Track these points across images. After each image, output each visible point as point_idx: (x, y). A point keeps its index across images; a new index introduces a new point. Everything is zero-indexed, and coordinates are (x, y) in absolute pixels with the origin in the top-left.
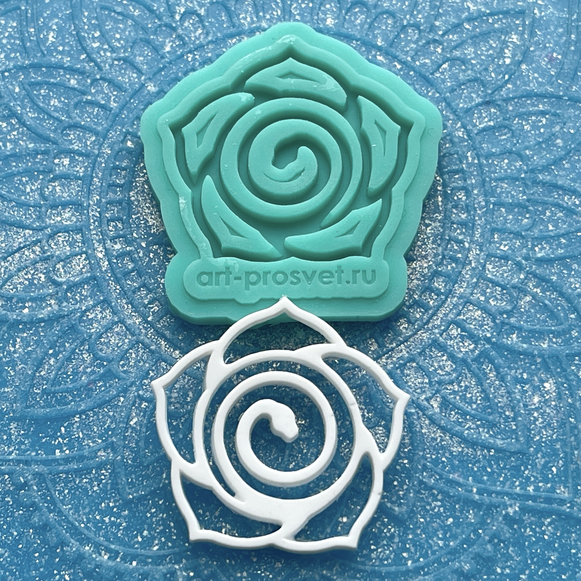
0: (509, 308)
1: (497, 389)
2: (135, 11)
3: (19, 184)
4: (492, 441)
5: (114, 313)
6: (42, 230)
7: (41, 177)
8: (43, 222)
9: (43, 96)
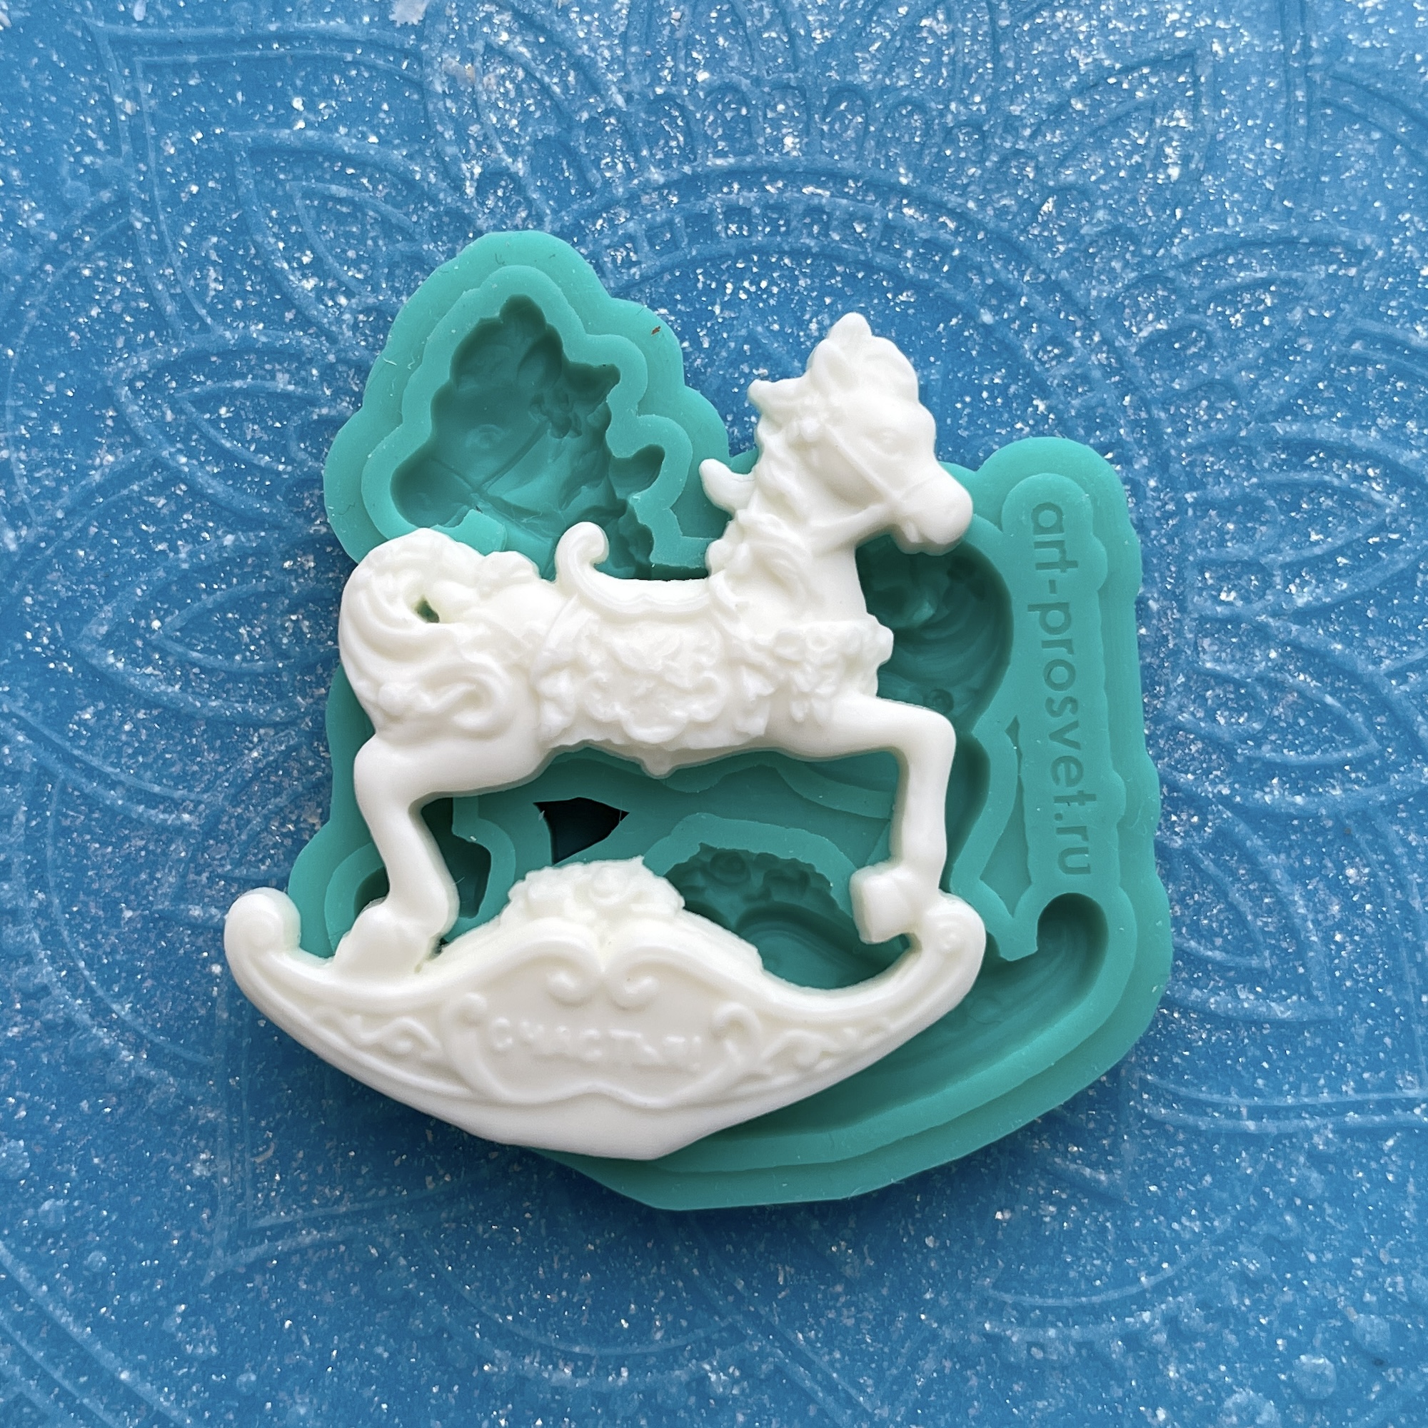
1: (1256, 900)
2: (375, 188)
4: (1263, 1009)
7: (265, 605)
8: (292, 705)
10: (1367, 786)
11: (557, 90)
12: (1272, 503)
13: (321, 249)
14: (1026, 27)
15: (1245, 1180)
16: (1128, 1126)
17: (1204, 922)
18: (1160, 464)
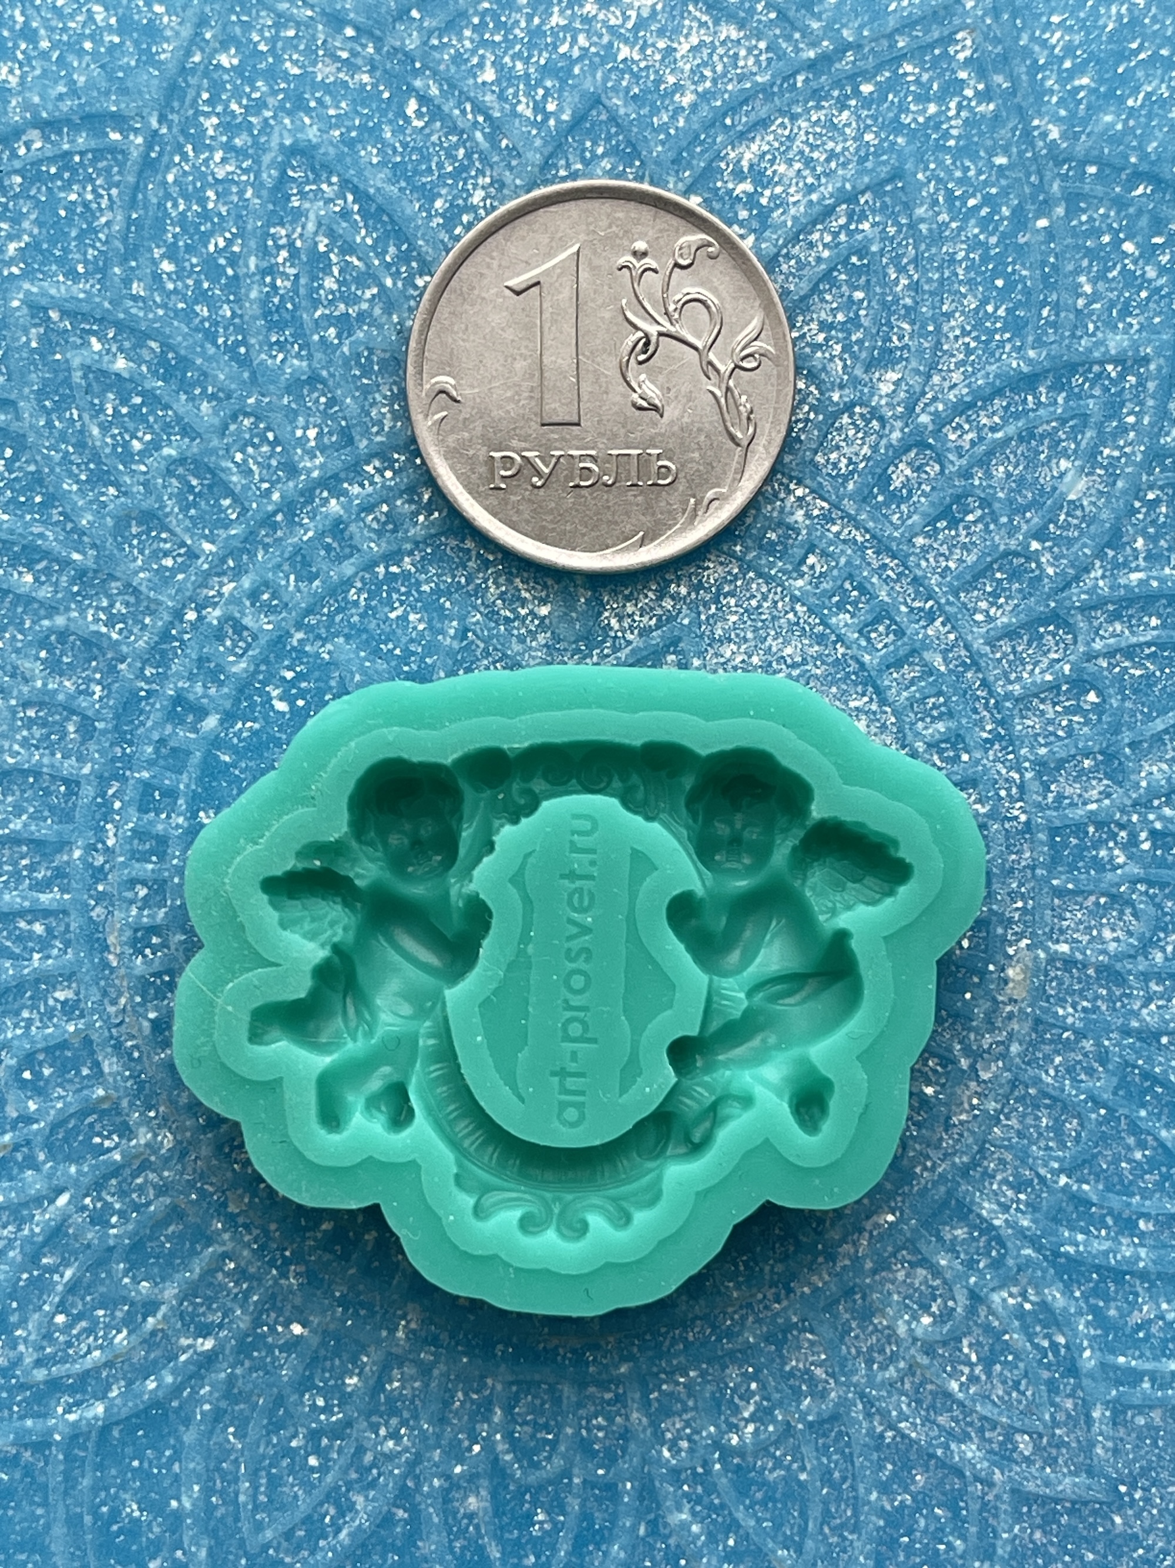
11: (68, 1273)
12: (346, 349)
15: (1121, 204)
16: (1089, 350)
17: (840, 317)
18: (331, 483)
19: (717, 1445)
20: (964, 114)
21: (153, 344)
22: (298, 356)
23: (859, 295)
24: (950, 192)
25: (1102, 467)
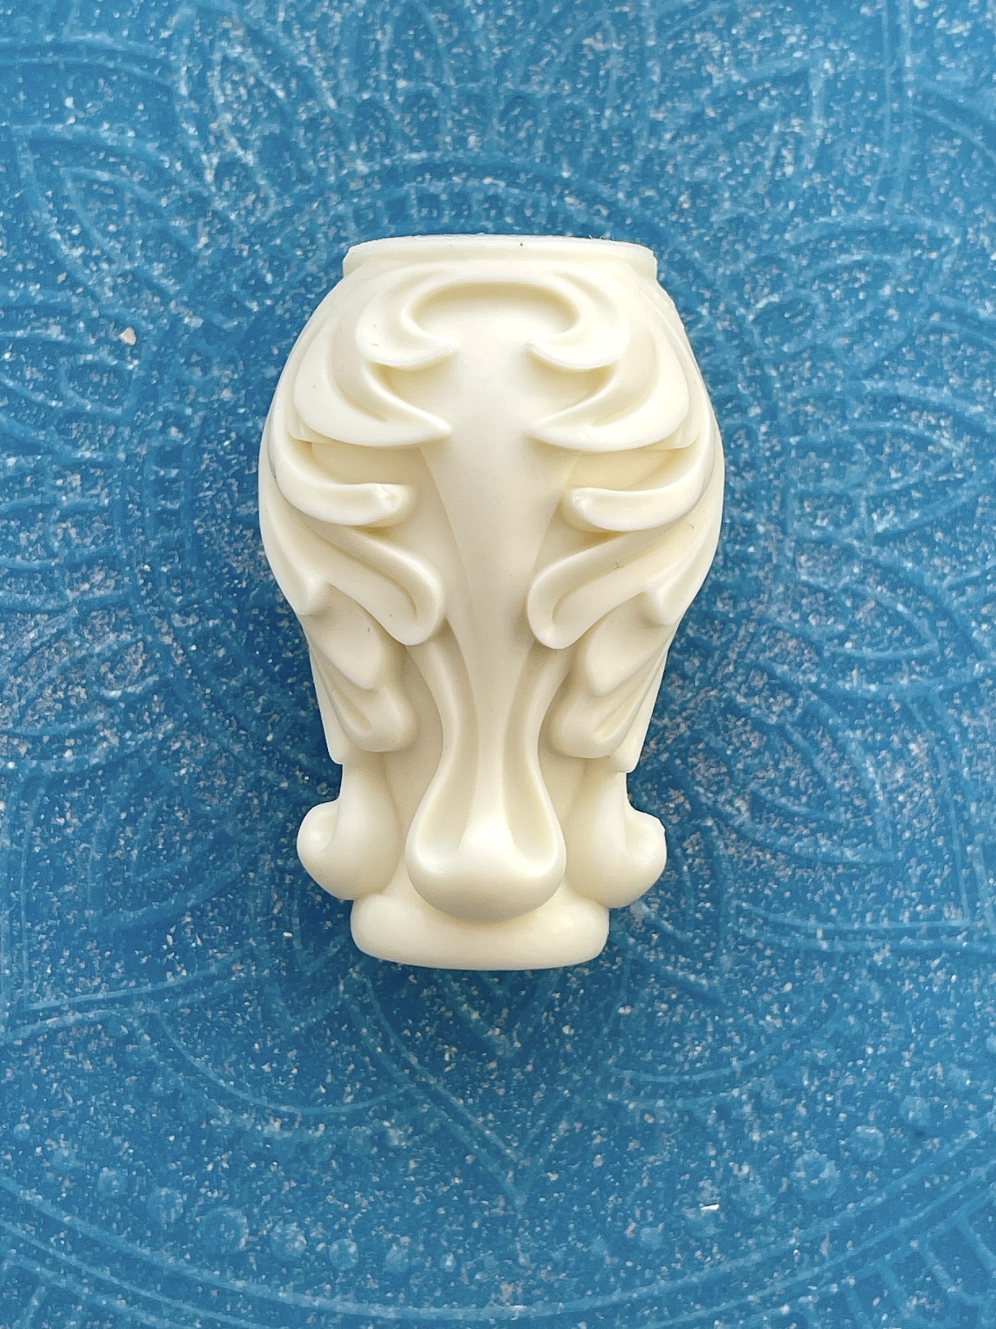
0: (841, 628)
1: (835, 766)
2: (132, 172)
3: (7, 535)
4: (837, 853)
5: (210, 736)
6: (62, 610)
7: (40, 515)
8: (62, 596)
9: (9, 363)
10: (929, 678)
11: (280, 94)
12: (860, 446)
13: (87, 224)
14: (670, 46)
15: (818, 988)
16: (726, 942)
17: (793, 783)
18: (770, 413)
19: (54, 504)
20: (906, 902)
21: (896, 318)
22: (863, 414)
23: (804, 799)
24: (856, 877)
25: (647, 931)
